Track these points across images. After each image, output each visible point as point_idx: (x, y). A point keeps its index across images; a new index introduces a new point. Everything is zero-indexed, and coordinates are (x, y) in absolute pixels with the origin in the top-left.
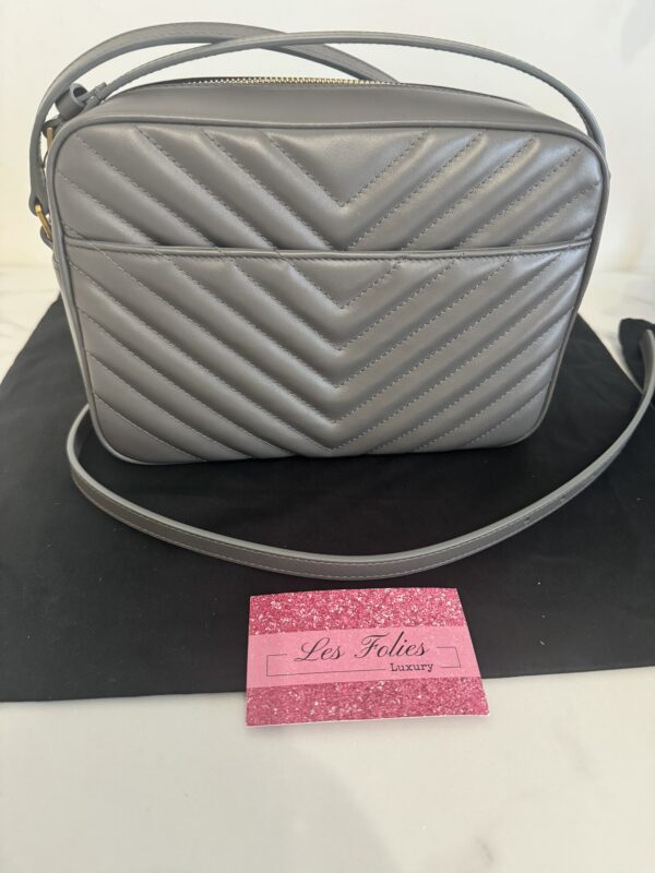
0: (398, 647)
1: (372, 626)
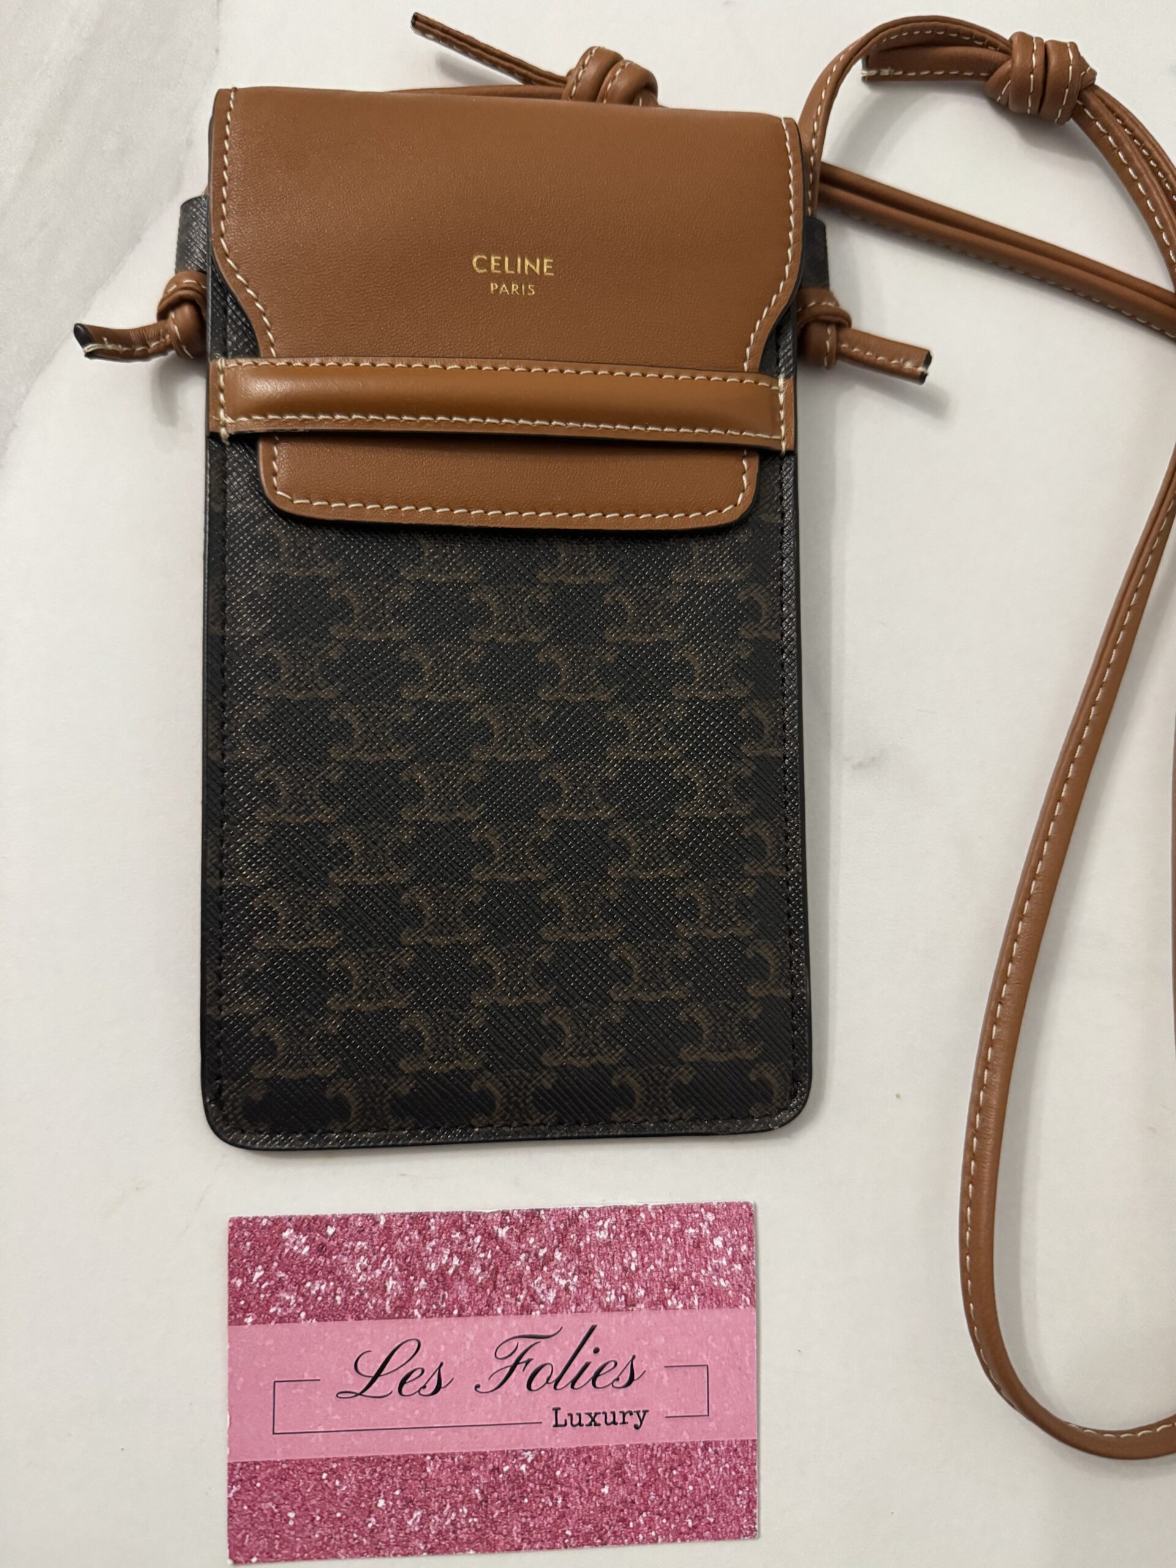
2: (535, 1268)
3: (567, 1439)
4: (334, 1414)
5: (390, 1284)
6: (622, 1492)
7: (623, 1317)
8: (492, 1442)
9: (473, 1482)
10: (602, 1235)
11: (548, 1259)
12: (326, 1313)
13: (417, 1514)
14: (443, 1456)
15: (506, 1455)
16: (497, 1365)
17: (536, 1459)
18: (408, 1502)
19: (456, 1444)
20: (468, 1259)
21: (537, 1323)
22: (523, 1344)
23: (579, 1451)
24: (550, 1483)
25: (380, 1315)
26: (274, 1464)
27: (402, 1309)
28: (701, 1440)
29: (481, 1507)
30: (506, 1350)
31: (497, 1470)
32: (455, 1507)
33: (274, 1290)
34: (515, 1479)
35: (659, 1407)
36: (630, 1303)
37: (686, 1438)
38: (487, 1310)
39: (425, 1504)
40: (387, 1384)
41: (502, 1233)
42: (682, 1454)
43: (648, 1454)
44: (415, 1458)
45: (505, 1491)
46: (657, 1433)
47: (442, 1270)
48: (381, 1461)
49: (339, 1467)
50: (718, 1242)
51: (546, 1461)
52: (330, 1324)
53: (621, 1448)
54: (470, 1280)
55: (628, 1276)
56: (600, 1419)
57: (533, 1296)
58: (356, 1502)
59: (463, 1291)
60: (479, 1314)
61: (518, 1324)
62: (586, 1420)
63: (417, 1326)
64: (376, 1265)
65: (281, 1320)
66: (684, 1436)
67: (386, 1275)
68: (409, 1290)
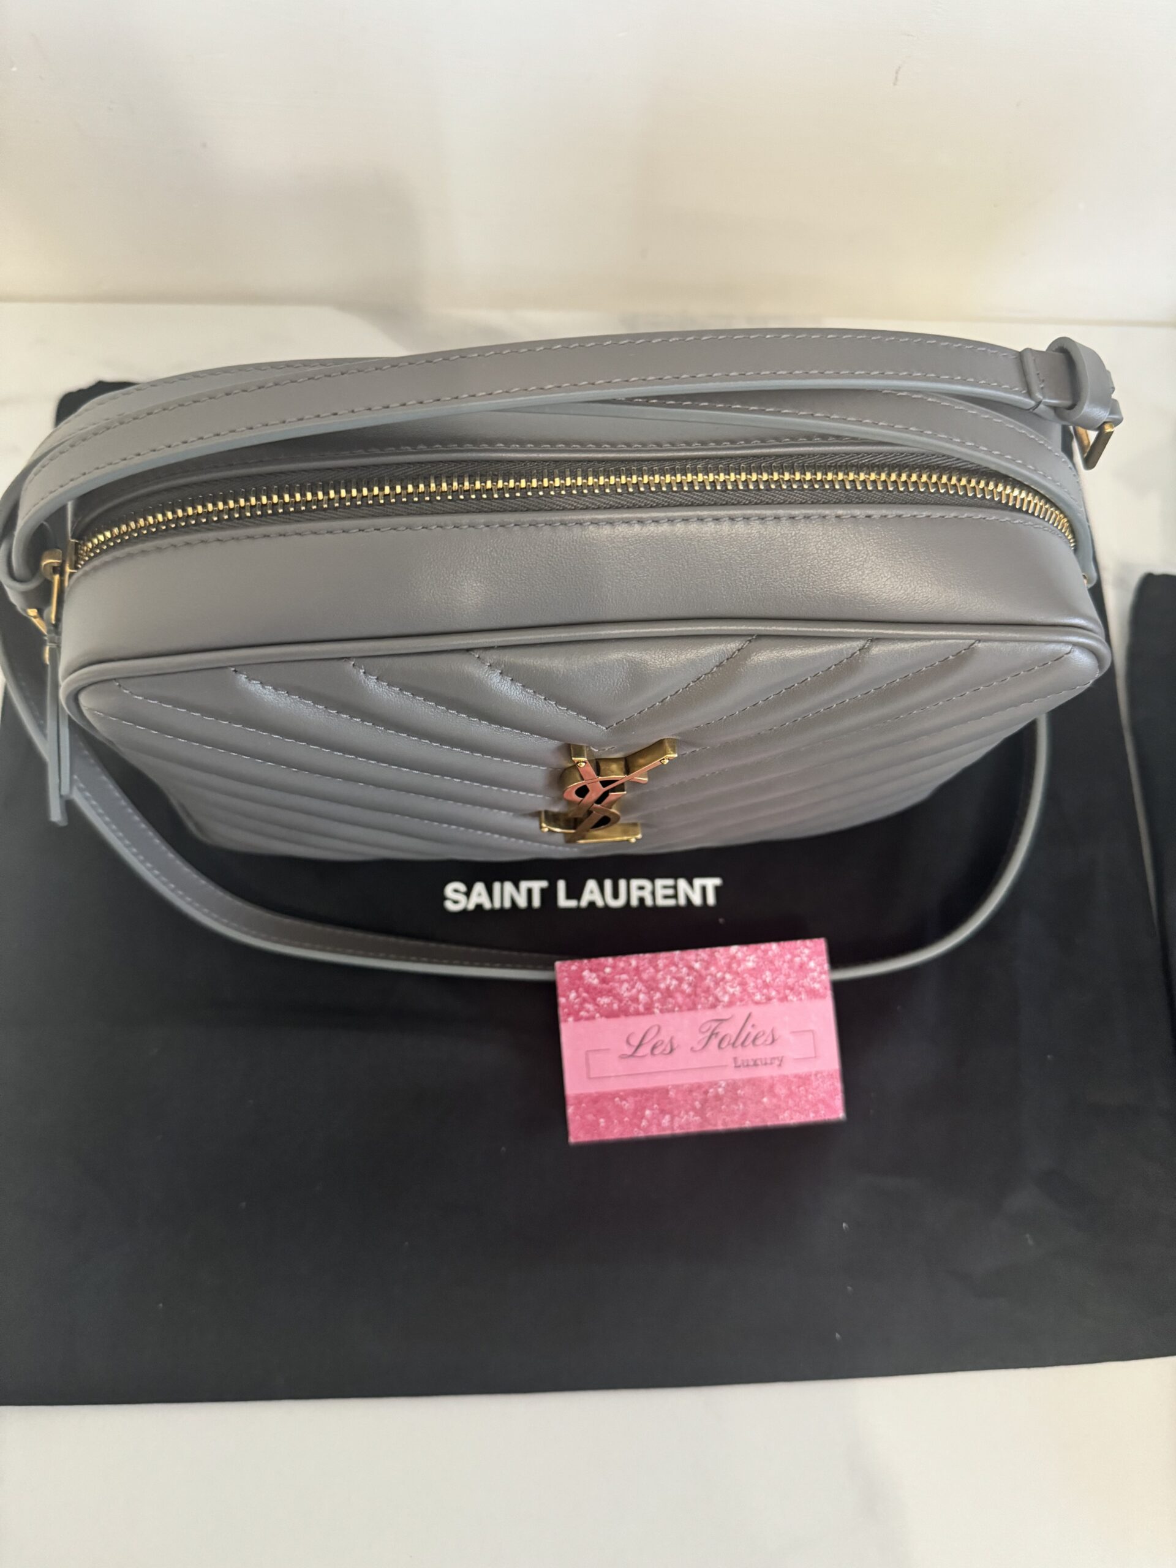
0: (744, 1035)
1: (713, 1006)
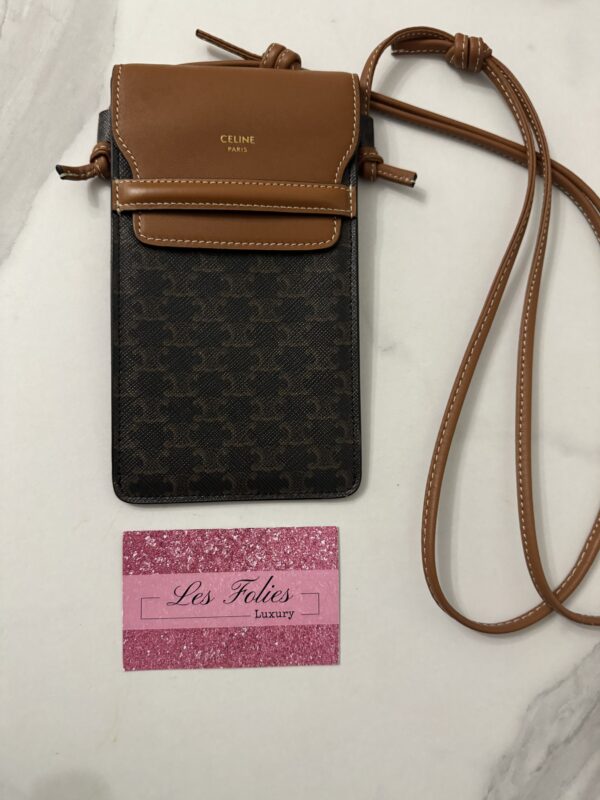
2: (248, 552)
3: (261, 623)
4: (166, 611)
5: (190, 558)
6: (283, 645)
7: (284, 573)
8: (230, 623)
9: (222, 640)
10: (276, 539)
11: (254, 549)
12: (162, 570)
13: (200, 652)
14: (210, 629)
15: (236, 629)
16: (233, 592)
17: (248, 631)
18: (196, 647)
19: (215, 624)
20: (221, 548)
21: (249, 574)
22: (244, 583)
23: (266, 628)
24: (254, 640)
25: (185, 571)
26: (142, 631)
27: (194, 569)
28: (316, 624)
29: (225, 650)
30: (236, 586)
31: (232, 635)
32: (215, 649)
33: (141, 561)
34: (240, 638)
35: (299, 610)
36: (287, 567)
37: (310, 623)
38: (228, 569)
39: (203, 648)
40: (188, 599)
41: (235, 537)
42: (308, 630)
43: (294, 630)
44: (199, 629)
45: (236, 644)
46: (297, 621)
47: (211, 552)
48: (185, 630)
49: (168, 633)
50: (323, 542)
51: (252, 631)
52: (165, 575)
53: (283, 627)
54: (222, 557)
55: (286, 555)
56: (274, 615)
57: (247, 563)
58: (175, 646)
59: (219, 561)
60: (226, 571)
61: (241, 575)
62: (269, 615)
63: (200, 576)
64: (184, 551)
65: (145, 573)
66: (309, 622)
67: (188, 555)
68: (197, 560)
